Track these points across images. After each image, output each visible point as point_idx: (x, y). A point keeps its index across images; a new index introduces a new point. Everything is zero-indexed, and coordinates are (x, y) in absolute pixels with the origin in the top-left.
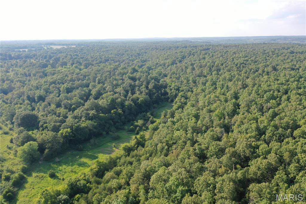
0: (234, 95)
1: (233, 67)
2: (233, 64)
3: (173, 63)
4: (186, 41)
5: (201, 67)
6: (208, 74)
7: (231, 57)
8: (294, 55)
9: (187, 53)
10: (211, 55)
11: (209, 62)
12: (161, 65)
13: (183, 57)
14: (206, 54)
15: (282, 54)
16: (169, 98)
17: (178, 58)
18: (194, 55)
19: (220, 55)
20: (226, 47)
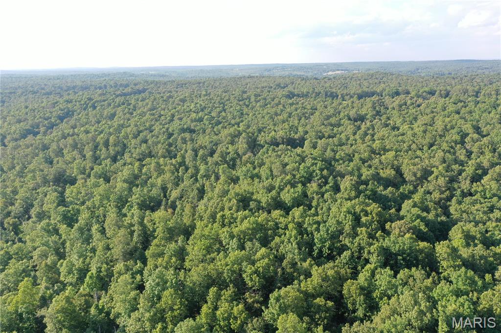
4: (124, 73)
8: (294, 102)
13: (67, 113)
15: (273, 100)
19: (150, 106)
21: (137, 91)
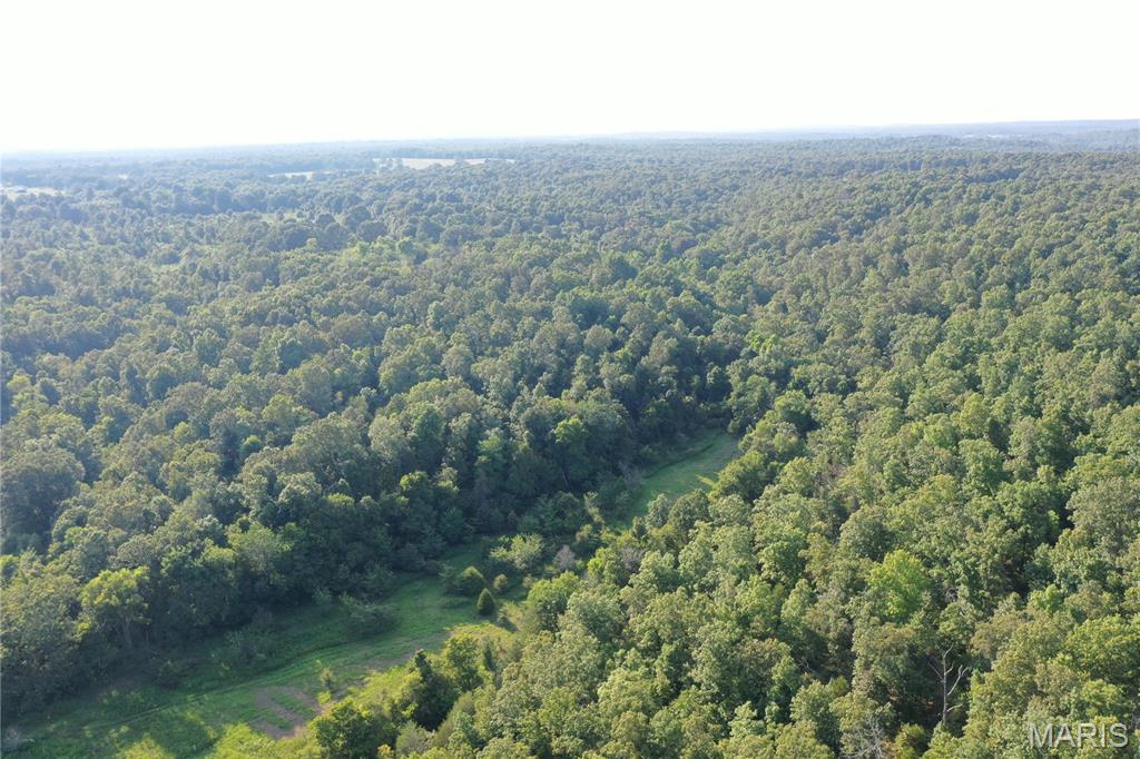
0: (1049, 443)
1: (1098, 268)
2: (1105, 252)
3: (820, 239)
4: (935, 136)
5: (934, 261)
6: (960, 299)
7: (1105, 218)
9: (900, 194)
10: (1008, 202)
11: (987, 237)
12: (766, 246)
13: (878, 209)
14: (987, 197)
16: (729, 414)
17: (849, 216)
18: (928, 202)
19: (1050, 202)
20: (1102, 163)
21: (996, 175)
